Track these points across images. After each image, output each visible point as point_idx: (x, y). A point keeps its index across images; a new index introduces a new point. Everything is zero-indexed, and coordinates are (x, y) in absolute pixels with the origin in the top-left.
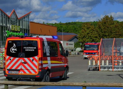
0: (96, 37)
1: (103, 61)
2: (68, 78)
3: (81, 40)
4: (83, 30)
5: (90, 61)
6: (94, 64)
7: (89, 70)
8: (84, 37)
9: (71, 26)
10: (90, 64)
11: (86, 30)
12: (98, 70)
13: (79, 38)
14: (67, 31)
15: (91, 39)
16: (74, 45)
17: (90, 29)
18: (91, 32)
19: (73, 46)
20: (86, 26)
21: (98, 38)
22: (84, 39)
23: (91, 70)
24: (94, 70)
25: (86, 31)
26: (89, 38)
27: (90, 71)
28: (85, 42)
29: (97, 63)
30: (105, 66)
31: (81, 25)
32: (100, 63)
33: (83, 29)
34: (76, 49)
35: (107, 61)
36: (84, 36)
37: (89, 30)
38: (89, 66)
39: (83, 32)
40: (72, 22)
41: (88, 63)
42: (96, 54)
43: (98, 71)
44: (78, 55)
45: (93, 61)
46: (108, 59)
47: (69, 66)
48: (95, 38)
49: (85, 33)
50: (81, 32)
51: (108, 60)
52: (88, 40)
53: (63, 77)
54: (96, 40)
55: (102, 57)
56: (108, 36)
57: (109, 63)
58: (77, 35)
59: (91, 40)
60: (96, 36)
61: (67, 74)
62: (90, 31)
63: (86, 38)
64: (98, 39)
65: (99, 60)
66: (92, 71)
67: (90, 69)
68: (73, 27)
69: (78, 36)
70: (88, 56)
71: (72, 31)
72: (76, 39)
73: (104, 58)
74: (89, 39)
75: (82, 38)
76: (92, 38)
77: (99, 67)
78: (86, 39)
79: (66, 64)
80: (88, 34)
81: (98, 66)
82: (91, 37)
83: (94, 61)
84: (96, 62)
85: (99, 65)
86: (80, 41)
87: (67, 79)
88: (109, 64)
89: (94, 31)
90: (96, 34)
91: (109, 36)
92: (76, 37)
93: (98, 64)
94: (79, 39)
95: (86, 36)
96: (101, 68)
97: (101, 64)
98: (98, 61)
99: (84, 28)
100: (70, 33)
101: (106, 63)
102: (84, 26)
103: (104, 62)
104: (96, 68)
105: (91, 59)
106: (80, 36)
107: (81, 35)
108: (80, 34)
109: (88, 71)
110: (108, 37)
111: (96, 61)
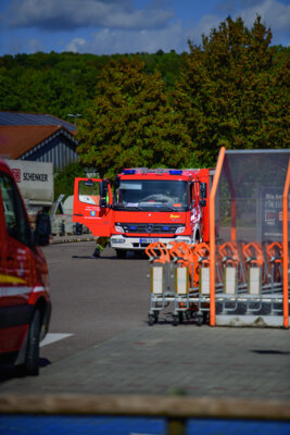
0: (175, 139)
1: (231, 273)
2: (45, 362)
3: (92, 155)
4: (102, 99)
5: (158, 272)
6: (182, 287)
7: (155, 320)
8: (107, 137)
9: (37, 75)
10: (158, 287)
11: (119, 97)
12: (206, 320)
13: (83, 141)
14: (13, 104)
15: (145, 147)
16: (51, 178)
17: (143, 94)
18: (148, 113)
19: (48, 187)
20: (118, 75)
21: (185, 145)
22: (109, 150)
23: (166, 322)
24: (180, 320)
25: (117, 105)
26: (134, 143)
27: (157, 328)
28: (112, 163)
29: (198, 283)
30: (243, 299)
31: (84, 71)
32: (217, 281)
33: (103, 91)
34: (63, 200)
35: (255, 274)
36: (108, 130)
37: (136, 99)
38: (155, 299)
39: (105, 112)
40: (40, 55)
41: (150, 281)
42: (180, 230)
43: (204, 328)
44: (79, 238)
45: (175, 273)
46: (260, 259)
47: (53, 299)
48: (167, 145)
49: (116, 118)
50: (91, 108)
51: (255, 265)
52: (131, 152)
53: (20, 360)
54: (173, 152)
55: (227, 247)
56: (238, 132)
57: (264, 280)
58: (67, 125)
59: (149, 153)
60: (173, 131)
61: (38, 341)
62: (141, 106)
63: (117, 142)
64: (185, 150)
65: (206, 265)
66: (170, 328)
67: (161, 317)
68: (45, 82)
69: (77, 129)
70: (137, 240)
71: (39, 105)
72: (62, 146)
73: (235, 257)
74: (136, 148)
75: (99, 144)
76: (151, 144)
77: (206, 305)
78: (118, 148)
79: (37, 289)
80: (131, 118)
81: (204, 300)
82: (143, 136)
83: (182, 273)
84: (190, 278)
85: (209, 296)
86: (87, 158)
87: (42, 370)
88: (264, 291)
89: (164, 103)
90: (175, 122)
91: (246, 133)
92: (63, 138)
93: (206, 287)
94: (79, 149)
95: (123, 132)
96: (218, 310)
97: (220, 289)
98: (205, 272)
99: (111, 88)
100: (31, 116)
101: (248, 281)
102: (110, 76)
103: (238, 276)
104: (193, 307)
105: (167, 258)
106: (84, 132)
107: (92, 128)
108: (85, 121)
109: (150, 324)
110: (239, 139)
111: (193, 272)
